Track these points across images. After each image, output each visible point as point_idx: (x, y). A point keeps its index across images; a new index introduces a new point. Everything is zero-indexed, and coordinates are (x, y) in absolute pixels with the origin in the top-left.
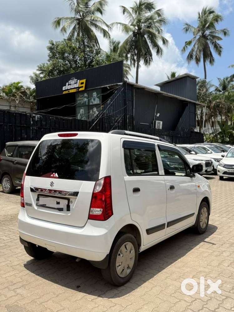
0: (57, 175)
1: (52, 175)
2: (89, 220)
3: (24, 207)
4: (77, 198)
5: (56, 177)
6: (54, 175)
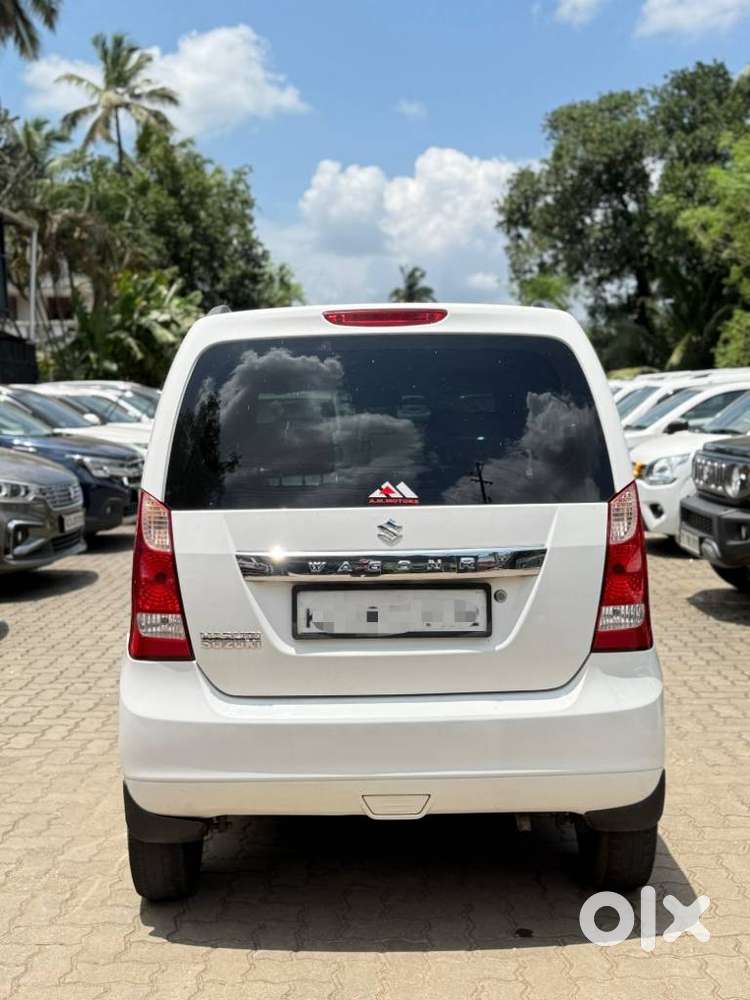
0: (405, 490)
1: (377, 494)
2: (593, 655)
3: (190, 657)
4: (539, 577)
5: (403, 502)
6: (387, 491)
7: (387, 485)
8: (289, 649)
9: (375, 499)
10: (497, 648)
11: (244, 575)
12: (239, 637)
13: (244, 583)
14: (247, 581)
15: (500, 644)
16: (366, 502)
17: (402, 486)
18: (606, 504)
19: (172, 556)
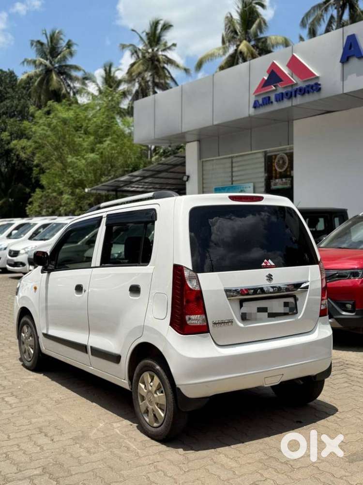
2: (319, 318)
3: (208, 331)
4: (308, 292)
5: (271, 267)
6: (266, 263)
7: (265, 261)
8: (241, 325)
9: (263, 266)
10: (299, 318)
11: (227, 297)
12: (226, 321)
13: (227, 300)
14: (229, 299)
15: (300, 316)
16: (261, 267)
17: (270, 261)
18: (318, 266)
19: (200, 292)
